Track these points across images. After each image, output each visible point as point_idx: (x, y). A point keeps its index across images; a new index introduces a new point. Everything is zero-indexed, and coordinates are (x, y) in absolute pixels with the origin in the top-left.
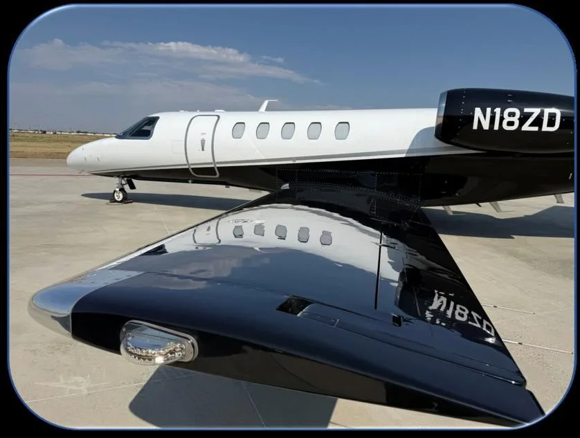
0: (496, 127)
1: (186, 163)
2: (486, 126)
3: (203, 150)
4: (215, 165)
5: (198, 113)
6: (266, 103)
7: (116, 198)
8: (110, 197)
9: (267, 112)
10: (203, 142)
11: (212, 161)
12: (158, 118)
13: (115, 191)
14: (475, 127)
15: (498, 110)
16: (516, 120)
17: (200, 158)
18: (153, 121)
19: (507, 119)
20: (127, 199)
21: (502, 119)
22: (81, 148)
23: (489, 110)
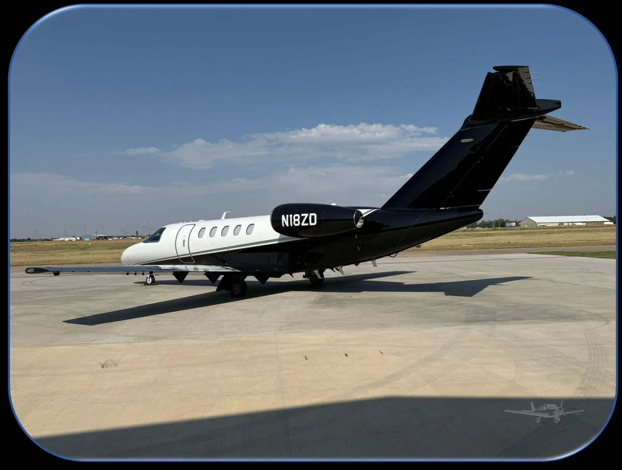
0: (291, 225)
1: (177, 255)
2: (287, 225)
3: (184, 246)
4: (191, 255)
5: (185, 223)
6: (225, 213)
7: (148, 282)
8: (146, 284)
9: (225, 219)
10: (184, 241)
11: (189, 253)
12: (166, 228)
13: (147, 278)
14: (283, 225)
15: (291, 216)
16: (298, 220)
17: (183, 251)
18: (162, 230)
19: (295, 220)
20: (154, 283)
21: (293, 220)
22: (126, 250)
23: (287, 216)
